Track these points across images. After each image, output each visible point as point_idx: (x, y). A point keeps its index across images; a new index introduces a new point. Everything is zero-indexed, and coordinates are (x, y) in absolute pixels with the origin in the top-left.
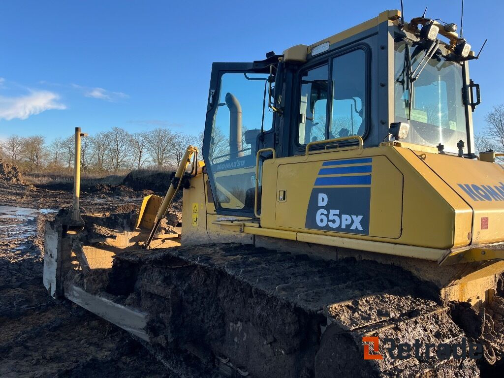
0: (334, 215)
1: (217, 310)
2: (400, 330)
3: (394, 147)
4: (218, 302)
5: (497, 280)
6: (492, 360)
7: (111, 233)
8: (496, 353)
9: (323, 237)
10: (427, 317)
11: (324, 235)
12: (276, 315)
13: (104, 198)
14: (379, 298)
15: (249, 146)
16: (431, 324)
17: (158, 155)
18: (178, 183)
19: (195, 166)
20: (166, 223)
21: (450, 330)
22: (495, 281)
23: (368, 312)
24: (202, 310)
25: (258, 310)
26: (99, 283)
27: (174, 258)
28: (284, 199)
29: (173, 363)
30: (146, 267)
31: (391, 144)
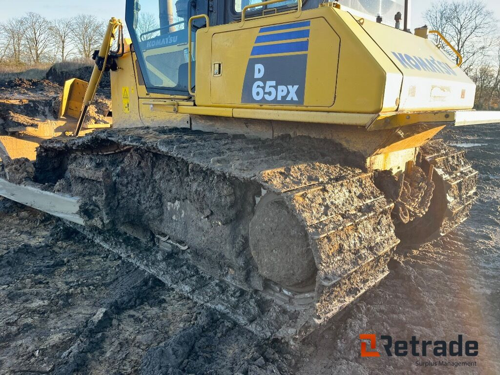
0: (270, 87)
1: (154, 192)
2: (327, 191)
3: (334, 8)
4: (154, 183)
5: (417, 153)
6: (406, 220)
7: (31, 122)
8: (410, 214)
9: (259, 111)
10: (353, 181)
11: (260, 109)
12: (212, 189)
13: (25, 93)
14: (310, 166)
15: (182, 19)
16: (356, 187)
17: (84, 47)
18: (102, 64)
19: (121, 43)
20: (96, 112)
21: (372, 193)
22: (415, 153)
23: (299, 178)
24: (138, 192)
25: (195, 186)
26: (23, 173)
27: (103, 140)
28: (219, 73)
29: (112, 244)
30: (75, 156)
31: (330, 5)
